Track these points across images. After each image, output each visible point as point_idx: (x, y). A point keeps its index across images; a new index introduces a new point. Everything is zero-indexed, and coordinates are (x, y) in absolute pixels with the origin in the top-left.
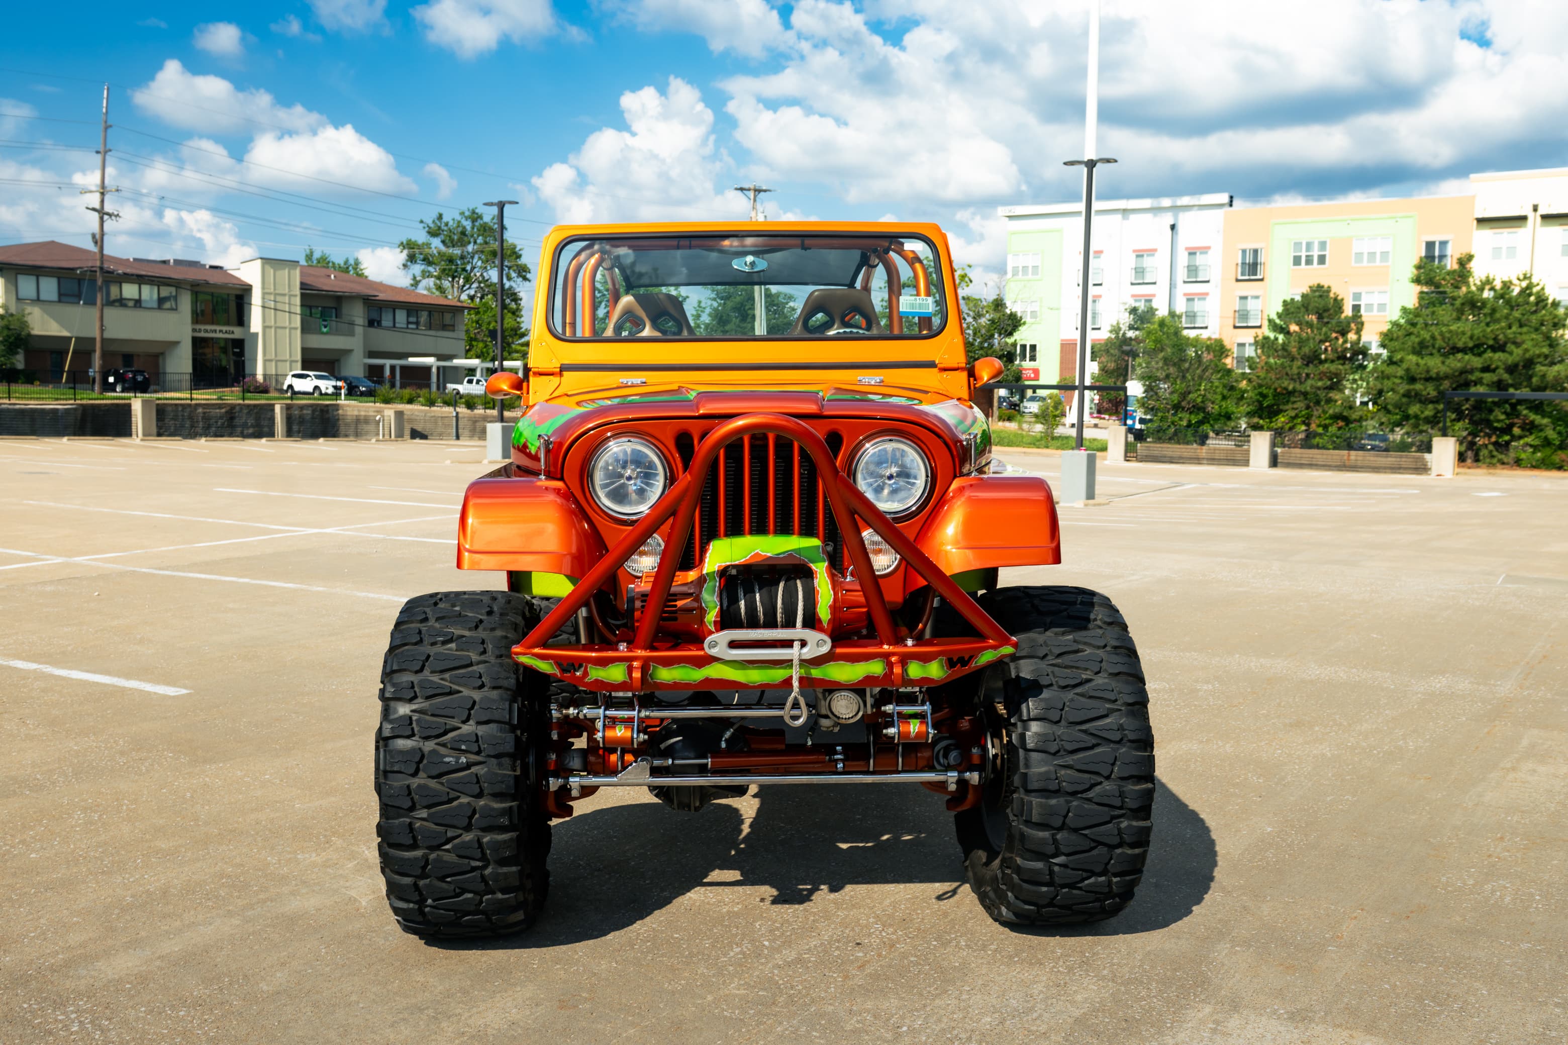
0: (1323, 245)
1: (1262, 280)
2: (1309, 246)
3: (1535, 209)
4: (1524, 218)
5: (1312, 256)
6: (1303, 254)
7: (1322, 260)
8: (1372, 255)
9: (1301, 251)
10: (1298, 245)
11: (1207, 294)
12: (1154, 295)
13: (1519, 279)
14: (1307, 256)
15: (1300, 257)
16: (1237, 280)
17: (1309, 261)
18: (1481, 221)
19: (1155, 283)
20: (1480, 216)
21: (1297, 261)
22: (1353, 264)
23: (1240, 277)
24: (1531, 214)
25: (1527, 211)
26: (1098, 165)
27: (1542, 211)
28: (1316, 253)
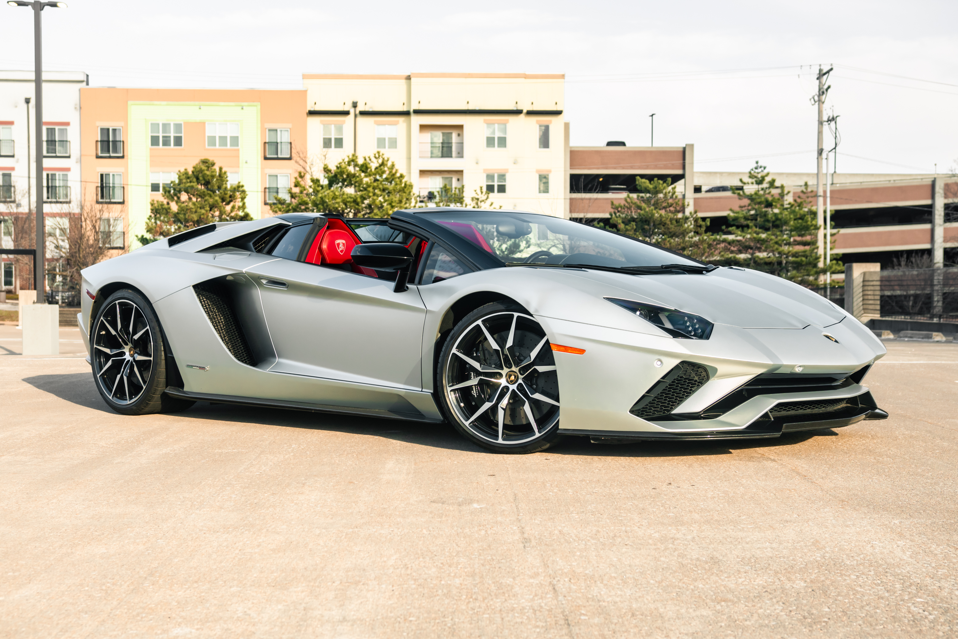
0: (178, 127)
1: (123, 157)
2: (166, 126)
3: (355, 105)
4: (347, 113)
5: (170, 137)
6: (161, 135)
7: (178, 141)
8: (223, 139)
9: (159, 133)
10: (154, 126)
11: (68, 170)
12: (13, 169)
13: (375, 157)
14: (163, 137)
15: (158, 137)
16: (98, 157)
17: (166, 142)
18: (312, 113)
19: (13, 156)
20: (312, 109)
21: (155, 141)
22: (207, 147)
23: (100, 155)
24: (352, 111)
25: (348, 107)
26: (46, 8)
27: (361, 108)
28: (172, 135)
